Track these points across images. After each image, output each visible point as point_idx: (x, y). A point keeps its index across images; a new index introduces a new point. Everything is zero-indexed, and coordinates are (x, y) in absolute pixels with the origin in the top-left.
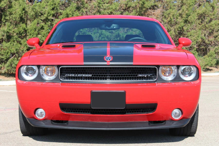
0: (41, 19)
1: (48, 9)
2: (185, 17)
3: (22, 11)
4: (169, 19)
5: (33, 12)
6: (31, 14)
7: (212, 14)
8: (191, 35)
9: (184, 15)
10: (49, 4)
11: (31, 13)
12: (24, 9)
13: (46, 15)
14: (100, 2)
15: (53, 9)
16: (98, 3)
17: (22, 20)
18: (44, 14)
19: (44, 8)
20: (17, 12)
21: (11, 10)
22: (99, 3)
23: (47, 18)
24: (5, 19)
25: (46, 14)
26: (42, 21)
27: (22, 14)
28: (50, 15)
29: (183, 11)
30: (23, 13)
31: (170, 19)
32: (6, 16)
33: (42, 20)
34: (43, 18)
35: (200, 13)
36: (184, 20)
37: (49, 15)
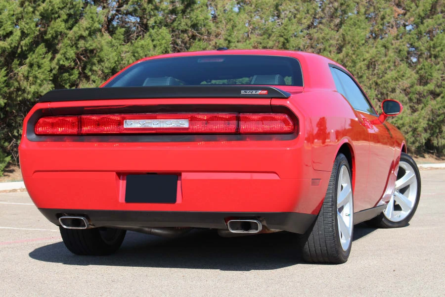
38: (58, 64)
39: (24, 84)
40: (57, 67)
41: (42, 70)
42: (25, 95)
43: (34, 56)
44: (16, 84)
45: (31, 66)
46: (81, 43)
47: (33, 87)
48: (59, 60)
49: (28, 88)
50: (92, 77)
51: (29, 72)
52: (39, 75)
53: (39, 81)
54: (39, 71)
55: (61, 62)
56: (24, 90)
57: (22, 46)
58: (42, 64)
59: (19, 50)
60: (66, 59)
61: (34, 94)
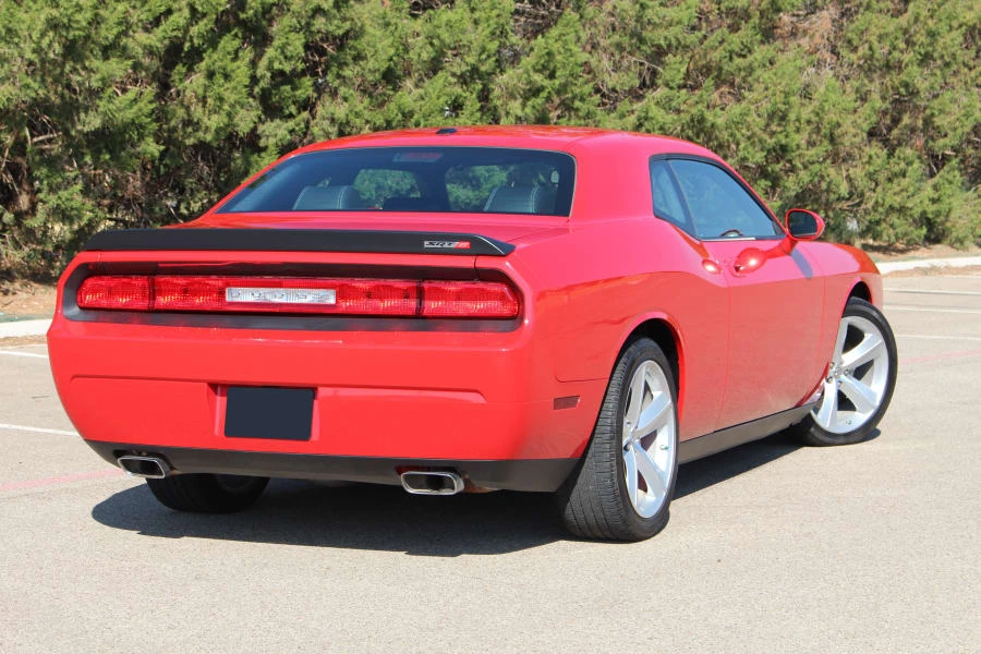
0: (454, 70)
1: (478, 36)
2: (922, 43)
3: (397, 48)
4: (863, 50)
5: (429, 48)
6: (424, 55)
8: (941, 111)
9: (918, 36)
11: (421, 52)
13: (471, 59)
15: (493, 35)
16: (638, 6)
17: (391, 77)
18: (466, 53)
20: (381, 52)
21: (359, 44)
23: (474, 70)
24: (339, 76)
25: (475, 53)
26: (455, 80)
27: (396, 58)
28: (488, 58)
29: (916, 20)
30: (399, 56)
31: (869, 53)
32: (342, 65)
33: (454, 75)
34: (460, 67)
35: (971, 24)
36: (920, 53)
37: (484, 57)
38: (270, 68)
39: (198, 112)
40: (269, 75)
41: (233, 84)
42: (200, 134)
43: (215, 56)
44: (181, 112)
45: (211, 75)
46: (320, 23)
47: (215, 117)
48: (271, 62)
49: (205, 120)
50: (343, 90)
51: (206, 88)
52: (226, 95)
53: (226, 107)
54: (226, 85)
55: (276, 66)
56: (198, 123)
57: (191, 37)
58: (233, 71)
59: (187, 45)
60: (286, 57)
61: (218, 131)
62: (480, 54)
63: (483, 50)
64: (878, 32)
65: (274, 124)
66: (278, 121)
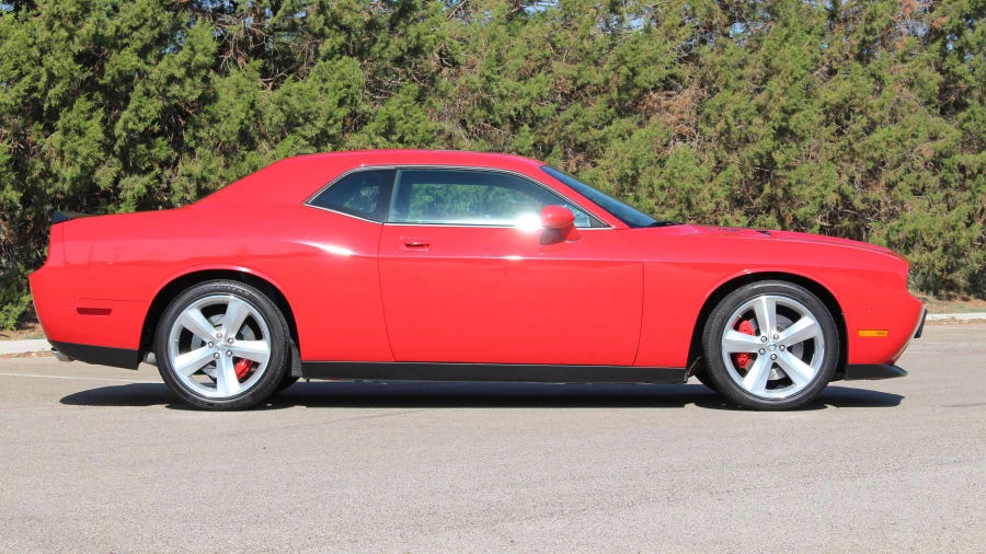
0: (305, 133)
1: (326, 103)
2: (777, 119)
3: (248, 112)
4: (721, 126)
5: (281, 114)
6: (275, 120)
7: (874, 106)
8: (799, 182)
9: (774, 112)
10: (328, 85)
11: (273, 117)
12: (252, 105)
13: (320, 124)
14: (493, 76)
15: (341, 103)
16: (484, 79)
17: (246, 139)
18: (315, 118)
19: (314, 99)
20: (233, 116)
21: (214, 109)
22: (487, 78)
23: (324, 132)
24: (195, 137)
25: (323, 118)
26: (307, 143)
27: (246, 122)
28: (335, 122)
29: (771, 97)
30: (249, 119)
31: (726, 127)
32: (197, 127)
33: (305, 138)
34: (310, 131)
35: (834, 103)
36: (774, 128)
37: (331, 121)
38: (125, 128)
39: (56, 165)
40: (125, 134)
41: (86, 139)
42: (59, 184)
43: (70, 115)
44: (40, 165)
45: (66, 131)
46: (175, 89)
47: (70, 169)
48: (126, 123)
49: (63, 171)
50: (199, 150)
51: (63, 144)
52: (79, 149)
53: (79, 160)
54: (82, 141)
55: (130, 126)
56: (56, 175)
57: (50, 99)
58: (86, 129)
59: (46, 105)
60: (140, 119)
61: (74, 181)
62: (328, 120)
63: (331, 115)
64: (733, 109)
65: (132, 179)
66: (136, 176)
